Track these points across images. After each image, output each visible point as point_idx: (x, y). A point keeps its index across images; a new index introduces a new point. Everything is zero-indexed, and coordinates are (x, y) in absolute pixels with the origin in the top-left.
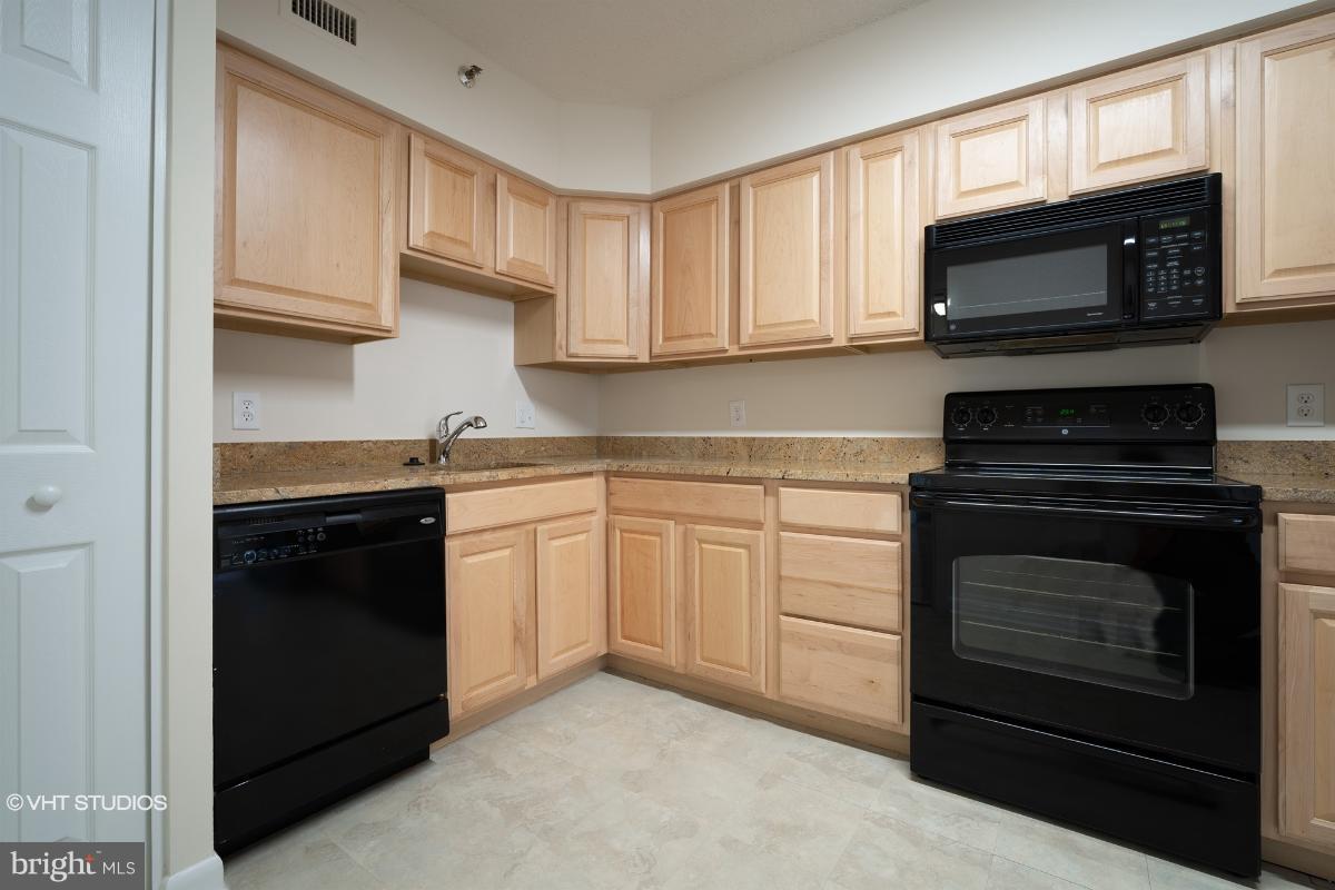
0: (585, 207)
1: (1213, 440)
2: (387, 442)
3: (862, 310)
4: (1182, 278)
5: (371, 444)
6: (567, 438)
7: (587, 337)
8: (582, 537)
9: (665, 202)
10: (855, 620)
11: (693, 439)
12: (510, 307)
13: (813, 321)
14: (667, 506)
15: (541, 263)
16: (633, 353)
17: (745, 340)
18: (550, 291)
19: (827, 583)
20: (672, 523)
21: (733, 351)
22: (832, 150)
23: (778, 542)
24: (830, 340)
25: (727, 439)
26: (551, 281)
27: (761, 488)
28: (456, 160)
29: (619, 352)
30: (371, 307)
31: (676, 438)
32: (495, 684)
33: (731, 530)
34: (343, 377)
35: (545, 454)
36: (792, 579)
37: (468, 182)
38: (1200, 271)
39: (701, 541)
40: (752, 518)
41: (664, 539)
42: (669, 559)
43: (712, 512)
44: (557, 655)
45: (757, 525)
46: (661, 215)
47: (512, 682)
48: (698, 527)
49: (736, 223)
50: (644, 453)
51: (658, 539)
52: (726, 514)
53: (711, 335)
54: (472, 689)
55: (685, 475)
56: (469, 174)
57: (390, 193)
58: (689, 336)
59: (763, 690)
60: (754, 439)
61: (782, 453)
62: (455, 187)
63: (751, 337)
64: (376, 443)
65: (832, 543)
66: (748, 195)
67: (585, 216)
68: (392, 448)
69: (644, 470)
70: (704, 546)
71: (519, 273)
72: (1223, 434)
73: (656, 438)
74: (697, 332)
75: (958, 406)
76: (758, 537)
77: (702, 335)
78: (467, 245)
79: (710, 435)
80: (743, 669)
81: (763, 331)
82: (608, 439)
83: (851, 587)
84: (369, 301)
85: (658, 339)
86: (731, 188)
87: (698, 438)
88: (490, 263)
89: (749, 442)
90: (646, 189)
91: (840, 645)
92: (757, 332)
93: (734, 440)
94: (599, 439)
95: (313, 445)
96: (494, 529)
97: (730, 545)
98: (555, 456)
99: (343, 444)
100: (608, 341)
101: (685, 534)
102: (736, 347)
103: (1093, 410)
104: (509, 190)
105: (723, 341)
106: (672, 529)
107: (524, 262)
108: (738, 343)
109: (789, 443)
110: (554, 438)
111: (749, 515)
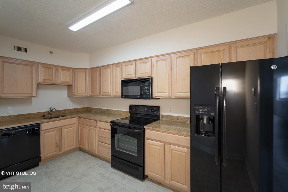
0: (77, 70)
2: (39, 113)
3: (115, 92)
4: (147, 93)
5: (35, 113)
6: (79, 108)
7: (78, 92)
8: (72, 128)
10: (106, 143)
13: (109, 93)
14: (85, 123)
15: (68, 81)
16: (86, 95)
19: (103, 137)
20: (86, 126)
21: (100, 96)
22: (111, 65)
23: (98, 130)
24: (111, 96)
26: (71, 83)
27: (96, 121)
28: (49, 67)
29: (84, 95)
30: (31, 93)
31: (97, 108)
32: (53, 153)
33: (93, 128)
34: (31, 102)
37: (52, 70)
39: (89, 129)
42: (86, 132)
44: (66, 148)
45: (96, 127)
47: (56, 153)
48: (89, 127)
51: (84, 128)
53: (97, 93)
54: (47, 154)
56: (52, 68)
57: (35, 74)
58: (94, 93)
59: (97, 153)
62: (49, 71)
63: (102, 94)
64: (36, 113)
65: (104, 131)
66: (102, 70)
67: (78, 72)
68: (40, 114)
71: (63, 83)
76: (96, 129)
78: (52, 80)
79: (102, 108)
80: (94, 150)
83: (106, 138)
84: (31, 92)
85: (90, 93)
86: (99, 69)
87: (100, 109)
88: (57, 82)
91: (105, 147)
93: (105, 110)
94: (87, 108)
95: (23, 115)
96: (52, 128)
97: (93, 130)
99: (30, 114)
100: (82, 93)
103: (145, 109)
104: (61, 70)
105: (99, 94)
107: (65, 81)
109: (112, 111)
111: (95, 125)
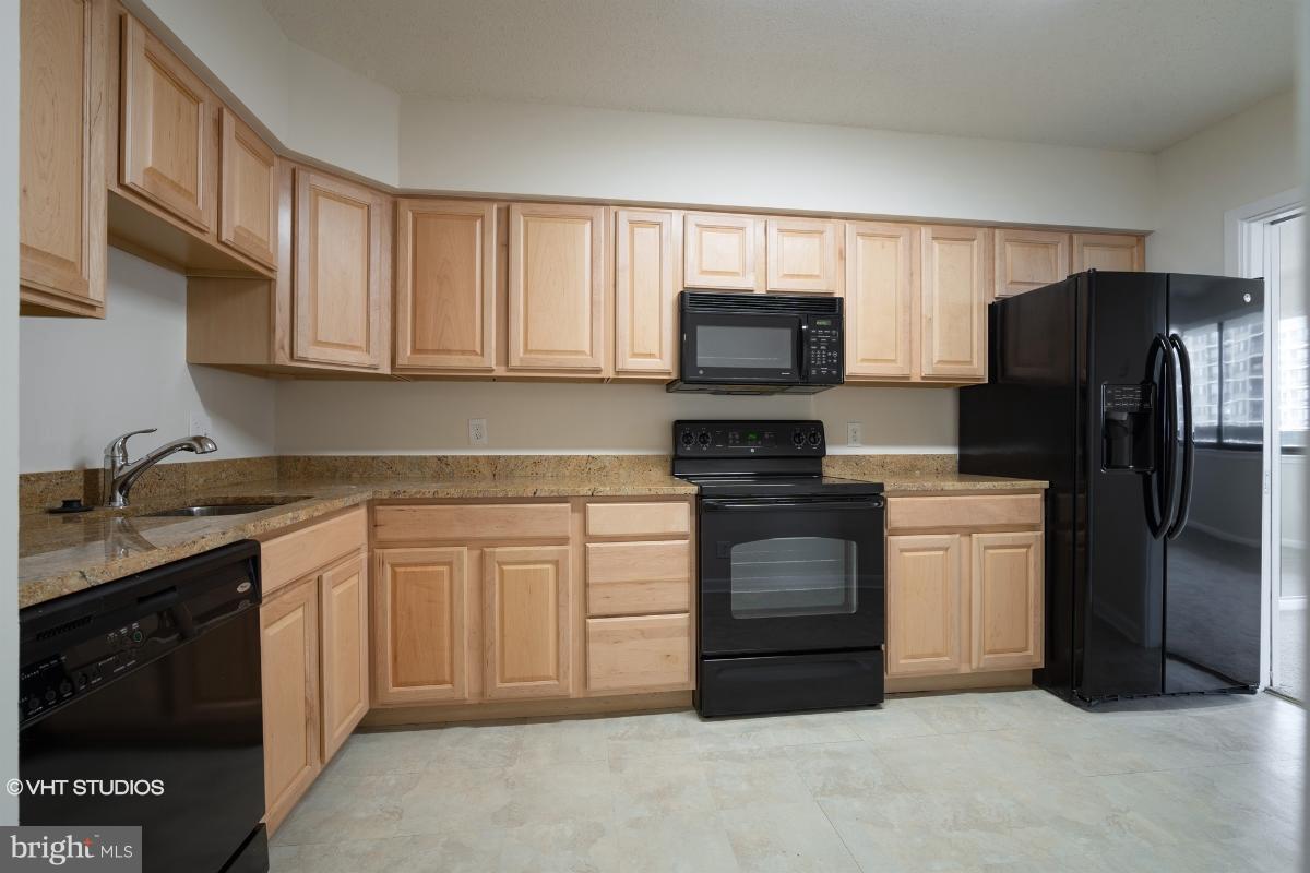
1: (824, 454)
3: (628, 349)
4: (828, 357)
7: (320, 339)
8: (355, 580)
9: (416, 202)
11: (425, 458)
12: (180, 282)
13: (583, 353)
14: (459, 532)
16: (373, 362)
17: (514, 362)
18: (270, 275)
20: (465, 549)
21: (500, 371)
23: (585, 552)
24: (598, 371)
25: (468, 458)
26: (274, 263)
27: (568, 505)
29: (353, 359)
31: (401, 457)
33: (537, 548)
35: (226, 482)
36: (598, 584)
37: (193, 111)
38: (835, 354)
39: (500, 564)
40: (560, 534)
41: (455, 568)
42: (461, 586)
43: (516, 532)
44: (338, 726)
45: (563, 541)
46: (410, 214)
48: (497, 550)
49: (505, 246)
50: (355, 475)
51: (445, 569)
52: (530, 534)
53: (474, 353)
55: (484, 498)
56: (197, 100)
57: (100, 94)
58: (449, 352)
60: (499, 457)
61: (529, 470)
62: (180, 112)
63: (520, 362)
65: (635, 547)
66: (519, 220)
67: (317, 193)
69: (430, 495)
70: (505, 568)
71: (246, 247)
72: (830, 451)
73: (374, 458)
74: (458, 348)
75: (683, 430)
76: (567, 551)
77: (463, 352)
78: (192, 199)
80: (549, 678)
81: (533, 356)
82: (297, 459)
83: (654, 581)
85: (405, 350)
86: (499, 210)
87: (431, 457)
88: (212, 228)
89: (492, 461)
90: (393, 179)
91: (642, 633)
92: (528, 356)
93: (476, 459)
94: (281, 460)
97: (535, 562)
98: (237, 484)
100: (344, 346)
101: (482, 557)
102: (503, 368)
103: (767, 436)
104: (238, 138)
105: (491, 360)
106: (466, 556)
107: (249, 234)
108: (507, 364)
109: (537, 461)
110: (236, 460)
111: (556, 532)
